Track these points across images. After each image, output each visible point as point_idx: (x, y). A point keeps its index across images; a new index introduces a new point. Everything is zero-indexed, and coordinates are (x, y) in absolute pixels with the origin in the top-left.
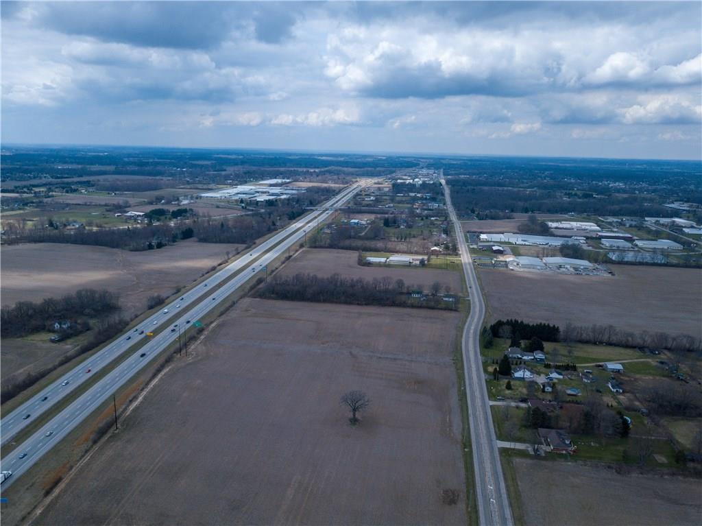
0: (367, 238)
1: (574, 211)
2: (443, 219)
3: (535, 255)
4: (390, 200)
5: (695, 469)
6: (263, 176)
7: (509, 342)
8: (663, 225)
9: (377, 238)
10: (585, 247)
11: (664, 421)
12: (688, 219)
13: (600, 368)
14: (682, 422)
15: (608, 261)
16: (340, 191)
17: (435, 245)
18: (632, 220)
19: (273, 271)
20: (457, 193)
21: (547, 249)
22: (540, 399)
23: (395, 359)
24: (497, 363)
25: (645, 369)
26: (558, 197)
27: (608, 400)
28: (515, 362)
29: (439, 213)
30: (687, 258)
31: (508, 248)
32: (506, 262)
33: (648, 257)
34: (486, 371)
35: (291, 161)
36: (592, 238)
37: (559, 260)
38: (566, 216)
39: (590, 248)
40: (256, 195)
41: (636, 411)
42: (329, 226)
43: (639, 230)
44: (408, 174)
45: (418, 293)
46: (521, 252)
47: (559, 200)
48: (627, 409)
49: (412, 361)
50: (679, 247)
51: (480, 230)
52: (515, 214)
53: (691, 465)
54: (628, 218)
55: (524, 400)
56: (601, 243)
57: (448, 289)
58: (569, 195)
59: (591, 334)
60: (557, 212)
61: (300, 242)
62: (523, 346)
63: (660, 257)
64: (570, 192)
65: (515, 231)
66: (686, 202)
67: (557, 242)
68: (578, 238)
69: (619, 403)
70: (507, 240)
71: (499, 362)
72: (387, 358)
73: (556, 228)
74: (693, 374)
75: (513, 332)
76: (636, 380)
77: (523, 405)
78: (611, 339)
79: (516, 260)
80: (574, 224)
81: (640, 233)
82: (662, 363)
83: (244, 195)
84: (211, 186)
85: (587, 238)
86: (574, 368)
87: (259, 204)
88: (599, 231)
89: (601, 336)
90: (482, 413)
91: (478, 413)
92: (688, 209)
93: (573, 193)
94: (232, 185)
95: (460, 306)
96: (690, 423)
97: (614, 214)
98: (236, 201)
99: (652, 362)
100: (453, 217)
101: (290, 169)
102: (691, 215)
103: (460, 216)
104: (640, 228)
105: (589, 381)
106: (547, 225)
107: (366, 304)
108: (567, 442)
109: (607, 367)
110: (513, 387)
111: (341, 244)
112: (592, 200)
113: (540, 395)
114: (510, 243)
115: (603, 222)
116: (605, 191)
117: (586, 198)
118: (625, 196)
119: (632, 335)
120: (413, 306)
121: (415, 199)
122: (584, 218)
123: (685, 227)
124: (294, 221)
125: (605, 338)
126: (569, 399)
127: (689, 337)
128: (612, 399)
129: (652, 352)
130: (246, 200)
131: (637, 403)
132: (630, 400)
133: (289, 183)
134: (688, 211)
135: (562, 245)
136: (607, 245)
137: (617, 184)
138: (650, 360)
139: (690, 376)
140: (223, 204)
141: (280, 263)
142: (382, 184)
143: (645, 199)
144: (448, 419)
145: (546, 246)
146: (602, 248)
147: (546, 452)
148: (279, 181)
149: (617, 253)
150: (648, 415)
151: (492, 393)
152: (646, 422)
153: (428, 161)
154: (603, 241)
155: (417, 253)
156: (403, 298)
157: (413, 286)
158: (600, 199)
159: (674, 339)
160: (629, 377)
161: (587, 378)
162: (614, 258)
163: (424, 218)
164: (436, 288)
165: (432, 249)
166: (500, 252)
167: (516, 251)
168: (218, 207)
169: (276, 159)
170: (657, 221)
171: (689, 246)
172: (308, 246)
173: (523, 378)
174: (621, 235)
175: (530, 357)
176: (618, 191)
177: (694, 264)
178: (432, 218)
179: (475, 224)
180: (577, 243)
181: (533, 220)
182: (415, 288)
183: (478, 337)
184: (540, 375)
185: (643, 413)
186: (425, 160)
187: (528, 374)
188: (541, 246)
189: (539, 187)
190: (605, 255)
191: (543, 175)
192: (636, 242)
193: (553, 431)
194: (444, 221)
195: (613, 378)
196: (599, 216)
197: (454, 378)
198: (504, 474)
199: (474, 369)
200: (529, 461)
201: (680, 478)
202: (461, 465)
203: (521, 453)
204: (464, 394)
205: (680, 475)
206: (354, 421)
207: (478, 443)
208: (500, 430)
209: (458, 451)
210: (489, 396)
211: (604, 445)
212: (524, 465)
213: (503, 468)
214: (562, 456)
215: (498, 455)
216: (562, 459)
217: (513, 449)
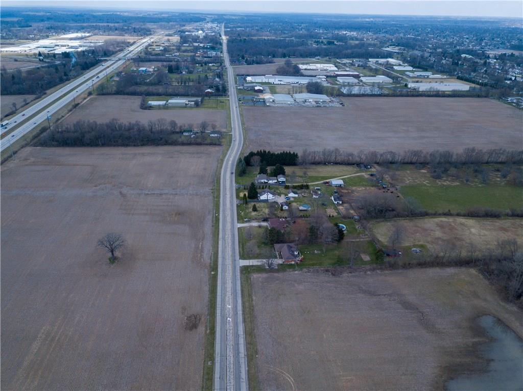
0: (151, 84)
1: (319, 55)
2: (219, 64)
3: (287, 93)
4: (177, 49)
5: (389, 263)
6: (66, 30)
7: (258, 169)
8: (380, 64)
9: (160, 84)
10: (325, 84)
11: (369, 225)
12: (397, 59)
13: (327, 184)
14: (383, 224)
15: (341, 95)
16: (134, 43)
17: (209, 88)
18: (360, 61)
19: (58, 120)
20: (232, 42)
21: (296, 87)
22: (278, 217)
23: (161, 194)
24: (247, 189)
25: (359, 181)
26: (309, 44)
27: (331, 211)
28: (261, 187)
29: (216, 60)
30: (395, 89)
31: (267, 87)
32: (264, 99)
33: (368, 90)
34: (238, 196)
35: (94, 17)
36: (330, 76)
37: (305, 96)
38: (314, 59)
39: (329, 85)
40: (55, 48)
41: (350, 218)
42: (118, 74)
43: (364, 68)
44: (195, 28)
45: (188, 131)
46: (277, 90)
47: (310, 47)
48: (344, 217)
49: (176, 194)
50: (390, 80)
51: (248, 73)
52: (275, 60)
53: (387, 259)
54: (357, 59)
55: (265, 220)
56: (336, 80)
57: (214, 126)
58: (317, 42)
59: (322, 156)
60: (307, 56)
61: (90, 90)
62: (269, 171)
63: (377, 89)
64: (318, 40)
65: (274, 73)
66: (397, 46)
67: (304, 81)
68: (321, 77)
69: (338, 213)
70: (267, 81)
71: (249, 187)
72: (154, 194)
73: (306, 69)
74: (393, 182)
75: (262, 161)
76: (353, 191)
77: (264, 224)
78: (337, 160)
79: (273, 98)
80: (319, 66)
81: (365, 71)
82: (372, 175)
83: (44, 49)
84: (12, 41)
85: (327, 77)
86: (307, 187)
87: (57, 56)
88: (336, 71)
89: (329, 157)
90: (230, 236)
91: (227, 236)
92: (397, 51)
93: (321, 41)
94: (33, 39)
95: (224, 140)
96: (389, 223)
97: (347, 57)
98: (35, 54)
99: (365, 175)
100: (227, 63)
101: (92, 24)
102: (399, 56)
103: (232, 62)
104: (365, 67)
105: (317, 197)
106: (298, 67)
107: (142, 145)
108: (296, 253)
109: (331, 183)
110: (258, 209)
111: (127, 91)
112: (333, 46)
113: (279, 213)
114: (269, 83)
115: (339, 63)
116: (343, 39)
117: (329, 44)
118: (357, 42)
119: (352, 155)
120: (183, 144)
121: (197, 48)
122: (326, 61)
123: (395, 65)
124: (87, 71)
125: (333, 159)
126: (302, 214)
127: (391, 152)
128: (334, 210)
129: (365, 167)
130: (44, 54)
131: (352, 212)
132: (347, 209)
133: (89, 36)
134: (398, 53)
135: (309, 83)
136: (341, 81)
137: (352, 33)
138: (363, 174)
139: (391, 184)
140: (20, 57)
141: (67, 111)
142: (172, 36)
143: (370, 45)
144: (200, 246)
145: (297, 85)
146: (337, 84)
147: (279, 265)
148: (79, 35)
149: (347, 88)
150: (359, 221)
151: (241, 216)
152: (357, 227)
153: (213, 16)
154: (339, 78)
155: (193, 95)
156: (175, 137)
157: (185, 126)
158: (340, 45)
159: (381, 155)
160: (347, 190)
161: (316, 193)
162: (344, 92)
163: (204, 64)
164: (204, 126)
165: (207, 91)
166: (260, 91)
167: (273, 89)
168: (16, 60)
169: (81, 15)
170: (378, 61)
171: (397, 80)
172: (96, 94)
173: (267, 200)
174: (351, 73)
175: (274, 181)
176: (352, 39)
177: (399, 94)
178: (210, 65)
179: (243, 68)
180: (319, 81)
181: (288, 64)
182: (186, 128)
183: (235, 167)
184: (280, 196)
185: (355, 220)
186: (210, 16)
187: (270, 197)
188: (293, 85)
189: (296, 37)
190: (339, 90)
191: (300, 27)
192: (362, 78)
193: (285, 246)
194: (219, 66)
195: (336, 192)
196: (337, 58)
197: (211, 206)
198: (242, 291)
199: (228, 196)
200: (265, 275)
201: (378, 272)
202: (206, 288)
203: (259, 269)
204: (217, 219)
205: (378, 270)
206: (113, 259)
207: (223, 264)
208: (243, 250)
209: (205, 275)
210: (238, 219)
211: (324, 252)
212: (260, 279)
213: (242, 286)
214: (291, 266)
215: (239, 274)
216: (291, 270)
217: (252, 266)
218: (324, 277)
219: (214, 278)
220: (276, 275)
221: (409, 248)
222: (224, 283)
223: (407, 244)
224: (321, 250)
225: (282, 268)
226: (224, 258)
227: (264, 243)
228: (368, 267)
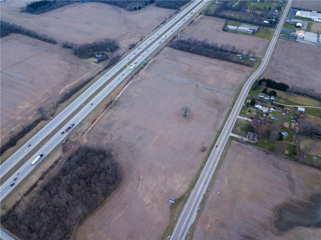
11: (301, 138)
13: (295, 109)
14: (309, 139)
22: (258, 119)
23: (213, 90)
24: (251, 99)
27: (286, 124)
32: (297, 35)
34: (245, 102)
41: (293, 131)
46: (312, 27)
48: (291, 130)
49: (219, 92)
55: (251, 118)
59: (303, 91)
69: (290, 126)
70: (310, 18)
76: (307, 117)
77: (250, 120)
79: (304, 35)
86: (283, 107)
89: (307, 92)
90: (232, 121)
96: (312, 141)
105: (285, 114)
108: (255, 139)
109: (298, 109)
110: (252, 112)
113: (260, 117)
125: (310, 94)
126: (271, 121)
128: (288, 124)
131: (297, 128)
132: (295, 126)
147: (246, 141)
150: (297, 134)
151: (242, 112)
152: (294, 137)
160: (304, 115)
161: (285, 112)
172: (204, 13)
173: (258, 108)
175: (268, 98)
183: (252, 84)
184: (266, 108)
185: (295, 133)
187: (260, 107)
193: (252, 134)
197: (231, 103)
198: (226, 145)
199: (241, 100)
200: (237, 143)
201: (288, 160)
202: (213, 139)
203: (236, 139)
204: (231, 110)
205: (289, 159)
206: (185, 116)
207: (224, 132)
208: (234, 129)
209: (215, 134)
210: (240, 114)
211: (269, 142)
212: (235, 144)
213: (226, 144)
214: (250, 143)
215: (228, 138)
216: (250, 145)
217: (234, 137)
218: (262, 153)
219: (218, 136)
220: (242, 144)
221: (313, 156)
222: (220, 140)
223: (313, 154)
224: (268, 141)
225: (247, 143)
226: (225, 129)
227: (245, 129)
228: (284, 156)
